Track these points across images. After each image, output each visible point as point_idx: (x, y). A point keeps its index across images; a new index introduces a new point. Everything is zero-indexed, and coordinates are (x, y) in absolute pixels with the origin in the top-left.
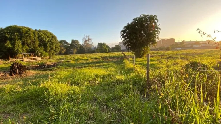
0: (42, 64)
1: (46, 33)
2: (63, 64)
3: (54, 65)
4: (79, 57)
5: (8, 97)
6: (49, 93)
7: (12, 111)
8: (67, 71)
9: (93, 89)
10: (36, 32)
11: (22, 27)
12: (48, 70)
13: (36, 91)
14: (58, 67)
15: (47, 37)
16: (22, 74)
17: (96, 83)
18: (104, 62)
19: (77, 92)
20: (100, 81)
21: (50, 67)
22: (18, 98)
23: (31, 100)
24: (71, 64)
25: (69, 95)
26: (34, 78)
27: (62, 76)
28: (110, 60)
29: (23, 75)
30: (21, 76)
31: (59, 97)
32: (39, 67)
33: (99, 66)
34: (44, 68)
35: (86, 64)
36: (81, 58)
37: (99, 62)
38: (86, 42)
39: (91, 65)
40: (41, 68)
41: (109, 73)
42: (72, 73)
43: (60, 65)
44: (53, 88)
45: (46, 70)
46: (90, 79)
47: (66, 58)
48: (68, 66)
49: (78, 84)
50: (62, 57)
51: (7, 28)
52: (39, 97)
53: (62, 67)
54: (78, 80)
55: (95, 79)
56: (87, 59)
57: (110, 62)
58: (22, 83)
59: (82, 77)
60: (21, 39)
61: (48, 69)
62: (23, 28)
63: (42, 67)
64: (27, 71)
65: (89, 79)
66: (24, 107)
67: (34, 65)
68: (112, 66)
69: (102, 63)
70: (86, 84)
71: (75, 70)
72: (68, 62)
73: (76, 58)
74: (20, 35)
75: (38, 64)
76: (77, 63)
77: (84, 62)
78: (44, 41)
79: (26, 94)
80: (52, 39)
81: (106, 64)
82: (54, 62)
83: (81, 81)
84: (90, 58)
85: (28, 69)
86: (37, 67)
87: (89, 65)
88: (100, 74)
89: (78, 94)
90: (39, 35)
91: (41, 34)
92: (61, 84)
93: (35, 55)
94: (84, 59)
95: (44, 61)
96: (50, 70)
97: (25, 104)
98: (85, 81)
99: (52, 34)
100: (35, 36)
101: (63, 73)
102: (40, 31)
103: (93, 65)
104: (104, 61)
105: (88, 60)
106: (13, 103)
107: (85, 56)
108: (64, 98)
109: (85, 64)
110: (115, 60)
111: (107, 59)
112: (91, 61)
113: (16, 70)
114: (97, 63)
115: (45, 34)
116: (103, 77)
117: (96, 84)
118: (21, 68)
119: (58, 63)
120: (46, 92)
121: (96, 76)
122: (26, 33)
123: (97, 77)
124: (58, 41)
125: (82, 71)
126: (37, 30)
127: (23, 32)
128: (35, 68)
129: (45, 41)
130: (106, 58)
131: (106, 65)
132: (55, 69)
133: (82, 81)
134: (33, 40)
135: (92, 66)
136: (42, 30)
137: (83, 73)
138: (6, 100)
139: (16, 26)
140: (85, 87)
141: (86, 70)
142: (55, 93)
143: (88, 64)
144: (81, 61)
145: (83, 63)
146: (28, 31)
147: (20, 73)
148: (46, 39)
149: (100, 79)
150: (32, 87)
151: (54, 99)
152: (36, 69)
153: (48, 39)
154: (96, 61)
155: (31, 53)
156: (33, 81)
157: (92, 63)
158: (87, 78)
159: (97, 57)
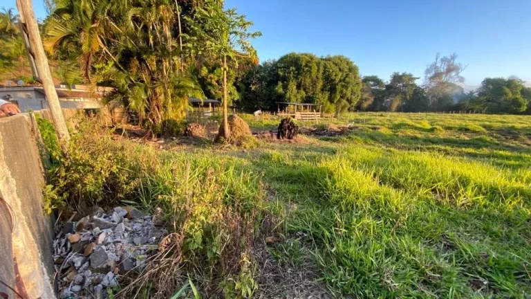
0: (321, 127)
1: (338, 62)
2: (361, 133)
3: (342, 132)
4: (406, 120)
5: (276, 170)
6: (334, 182)
7: (278, 190)
8: (371, 150)
9: (445, 214)
10: (322, 63)
11: (302, 55)
12: (331, 139)
13: (312, 172)
14: (350, 138)
15: (340, 70)
16: (292, 139)
17: (459, 203)
18: (498, 144)
19: (395, 202)
20: (474, 203)
21: (335, 135)
22: (286, 175)
23: (304, 183)
24: (381, 135)
25: (373, 203)
26: (308, 150)
27: (360, 157)
29: (292, 141)
30: (290, 142)
31: (351, 197)
32: (315, 131)
33: (469, 155)
34: (324, 134)
35: (428, 142)
36: (410, 122)
37: (477, 144)
39: (443, 148)
40: (320, 135)
41: (519, 185)
42: (381, 156)
43: (356, 134)
44: (341, 176)
45: (327, 140)
46: (440, 185)
47: (370, 119)
48: (372, 138)
49: (397, 186)
50: (362, 117)
51: (282, 60)
52: (315, 184)
53: (358, 138)
54: (401, 175)
55: (456, 188)
56: (429, 127)
58: (291, 153)
59: (412, 173)
60: (297, 78)
61: (331, 137)
63: (320, 132)
64: (298, 135)
65: (434, 183)
66: (293, 192)
67: (308, 128)
69: (486, 146)
70: (422, 192)
71: (390, 151)
72: (374, 129)
73: (396, 122)
74: (297, 70)
75: (314, 127)
76: (397, 136)
77: (419, 136)
78: (332, 80)
79: (296, 172)
80: (347, 75)
81: (508, 153)
82: (343, 126)
83: (406, 179)
84: (442, 126)
85: (300, 133)
86: (312, 131)
87: (435, 146)
88: (479, 180)
89: (397, 209)
90: (325, 67)
91: (329, 64)
93: (313, 108)
94: (418, 125)
95: (326, 123)
96: (335, 141)
97: (295, 187)
98: (420, 186)
99: (351, 63)
100: (318, 71)
101: (362, 151)
102: (329, 59)
103: (448, 148)
104: (497, 142)
105: (432, 130)
106: (278, 179)
107: (423, 120)
108: (362, 205)
109: (421, 141)
111: (515, 138)
112: (443, 134)
113: (285, 130)
114: (468, 145)
115: (336, 65)
116: (493, 193)
117: (455, 205)
118: (291, 129)
119: (351, 128)
120: (330, 178)
121: (464, 182)
122: (306, 66)
123: (465, 186)
124: (359, 78)
125: (413, 158)
126: (324, 58)
127: (301, 65)
128: (310, 133)
129: (335, 80)
130: (511, 133)
131: (507, 158)
132: (345, 141)
133: (409, 180)
134: (315, 78)
135: (445, 150)
136: (332, 56)
137: (415, 163)
139: (293, 54)
140: (419, 200)
141: (424, 157)
142: (345, 186)
144: (410, 132)
145: (415, 138)
146: (309, 62)
147: (289, 138)
148: (336, 75)
149: (476, 196)
150: (306, 165)
151: (342, 198)
152: (311, 134)
153: (341, 74)
154: (464, 137)
155: (307, 104)
156: (308, 153)
157: (447, 142)
158: (427, 178)
159: (469, 127)
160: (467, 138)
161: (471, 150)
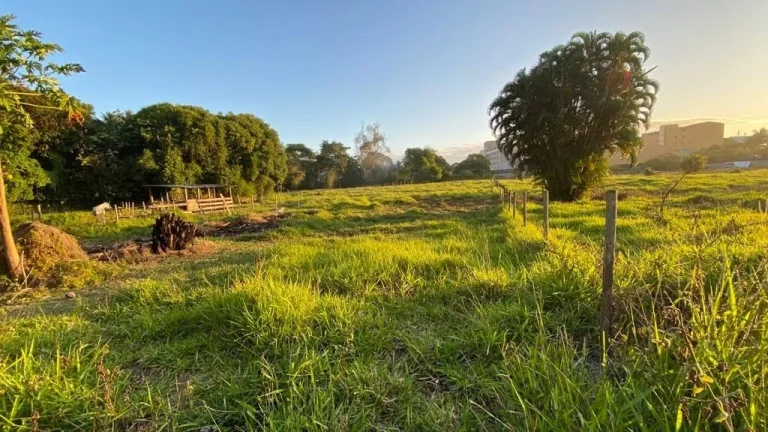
0: (236, 219)
1: (247, 122)
2: (296, 222)
3: (271, 224)
4: (344, 197)
5: (147, 319)
6: (258, 313)
7: (156, 360)
8: (310, 244)
10: (222, 122)
11: (184, 107)
12: (254, 238)
13: (221, 306)
14: (281, 231)
15: (252, 135)
16: (183, 248)
17: (403, 292)
18: (426, 214)
19: (341, 316)
20: (416, 286)
21: (259, 229)
22: (173, 323)
23: (208, 330)
24: (321, 221)
25: (315, 325)
26: (215, 264)
27: (294, 260)
28: (448, 208)
29: (184, 252)
30: (179, 255)
31: (285, 329)
32: (227, 228)
33: (408, 230)
34: (243, 230)
35: (366, 224)
36: (350, 200)
37: (411, 217)
38: (366, 145)
39: (384, 226)
40: (235, 232)
41: (446, 256)
42: (322, 251)
43: (289, 225)
44: (268, 300)
45: (249, 239)
46: (383, 276)
47: (305, 201)
48: (311, 226)
49: (342, 290)
50: (295, 199)
51: (145, 113)
52: (228, 326)
53: (293, 229)
54: (344, 275)
55: (398, 275)
56: (369, 204)
57: (449, 217)
58: (182, 277)
59: (356, 269)
60: (181, 144)
61: (254, 234)
62: (186, 110)
63: (236, 228)
64: (196, 239)
65: (378, 275)
66: (189, 353)
67: (214, 223)
68: (456, 232)
69: (419, 218)
70: (369, 290)
71: (332, 241)
72: (311, 213)
73: (335, 202)
74: (177, 131)
75: (225, 221)
76: (339, 219)
77: (360, 215)
78: (243, 149)
79: (193, 312)
80: (264, 143)
81: (435, 223)
82: (270, 214)
83: (351, 279)
84: (380, 201)
85: (199, 234)
86: (222, 228)
87: (376, 226)
88: (415, 261)
89: (344, 323)
90: (228, 129)
91: (234, 126)
92: (294, 289)
93: (218, 192)
94: (358, 203)
95: (243, 212)
96: (260, 239)
97: (192, 342)
98: (365, 282)
99: (266, 125)
100: (217, 133)
101: (298, 249)
102: (232, 118)
103: (389, 226)
104: (426, 212)
105: (371, 207)
106: (158, 337)
107: (360, 197)
108: (300, 336)
109: (363, 222)
110: (466, 211)
111: (439, 205)
112: (382, 210)
113: (168, 235)
114: (402, 221)
115: (245, 127)
116: (426, 271)
117: (400, 295)
118: (180, 232)
119: (281, 216)
120: (250, 309)
121: (403, 265)
122: (195, 125)
123: (405, 270)
124: (281, 147)
125: (355, 246)
126: (224, 115)
127: (185, 124)
128: (217, 232)
129: (246, 148)
130: (433, 201)
131: (434, 227)
132: (276, 237)
133: (354, 279)
134: (213, 144)
135: (387, 229)
136: (236, 113)
137: (359, 254)
138: (141, 326)
139: (167, 106)
140: (366, 301)
141: (366, 243)
142: (275, 314)
143: (374, 221)
144: (351, 213)
145: (357, 219)
146: (199, 120)
147: (178, 247)
148: (247, 142)
149: (415, 278)
150: (209, 292)
151: (272, 335)
152: (219, 235)
153: (253, 140)
154: (400, 211)
155: (207, 186)
156: (214, 271)
157: (387, 218)
158: (371, 271)
159: (403, 200)
160: (403, 212)
161: (407, 224)
